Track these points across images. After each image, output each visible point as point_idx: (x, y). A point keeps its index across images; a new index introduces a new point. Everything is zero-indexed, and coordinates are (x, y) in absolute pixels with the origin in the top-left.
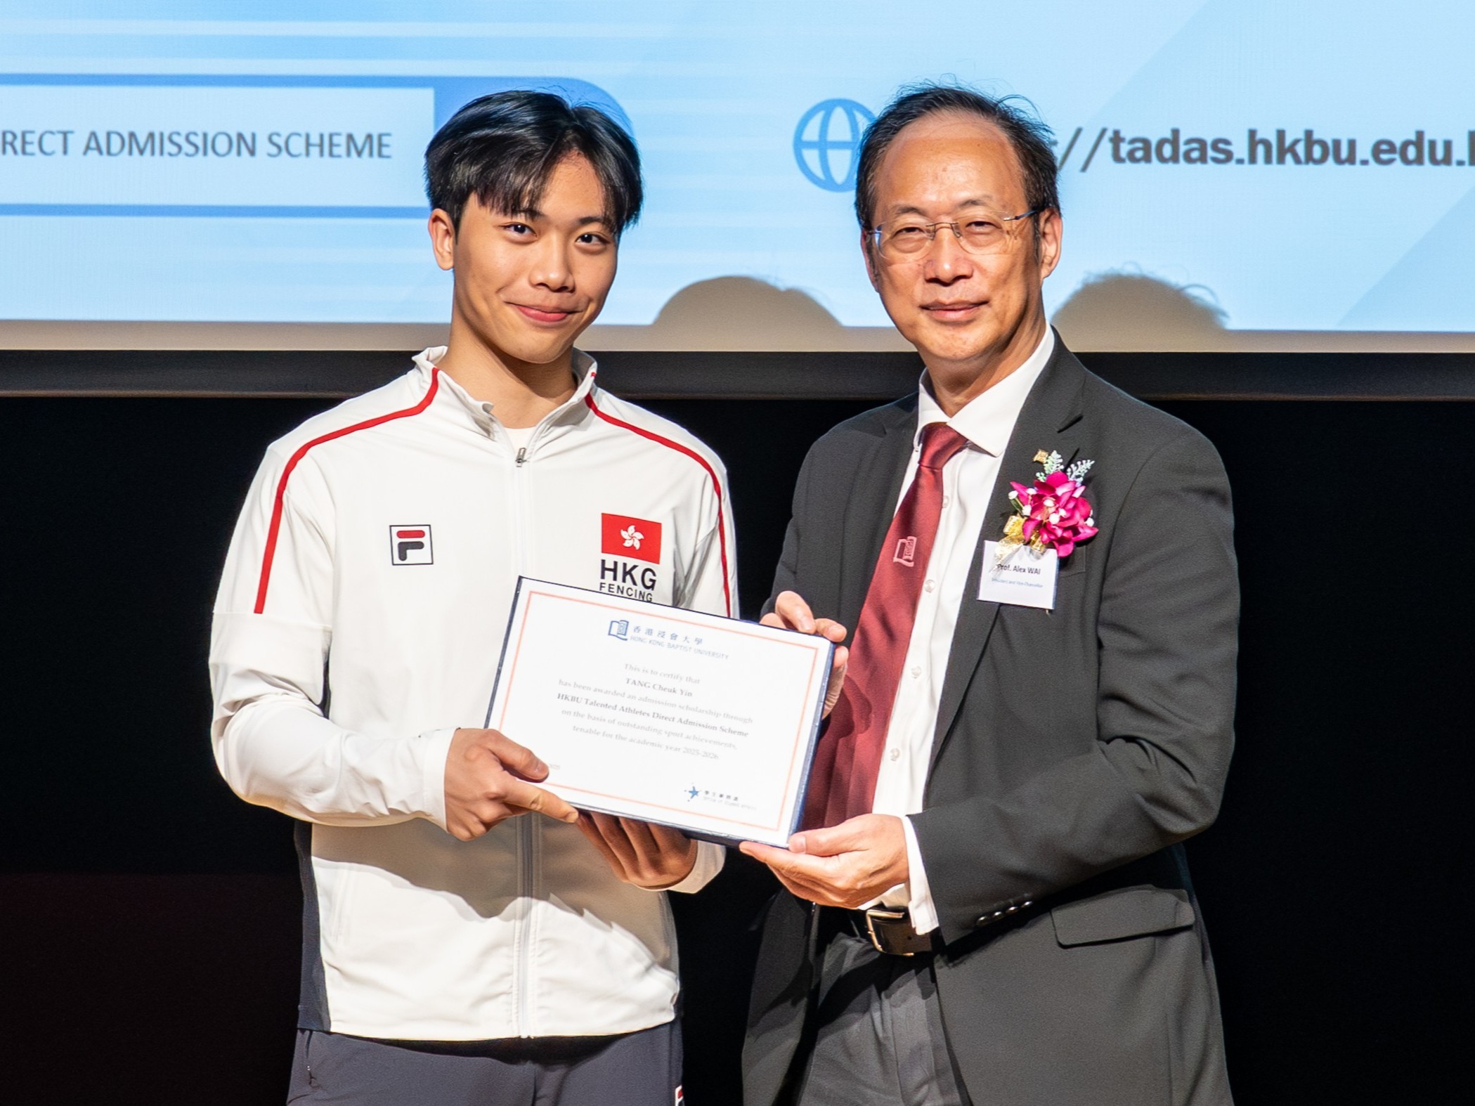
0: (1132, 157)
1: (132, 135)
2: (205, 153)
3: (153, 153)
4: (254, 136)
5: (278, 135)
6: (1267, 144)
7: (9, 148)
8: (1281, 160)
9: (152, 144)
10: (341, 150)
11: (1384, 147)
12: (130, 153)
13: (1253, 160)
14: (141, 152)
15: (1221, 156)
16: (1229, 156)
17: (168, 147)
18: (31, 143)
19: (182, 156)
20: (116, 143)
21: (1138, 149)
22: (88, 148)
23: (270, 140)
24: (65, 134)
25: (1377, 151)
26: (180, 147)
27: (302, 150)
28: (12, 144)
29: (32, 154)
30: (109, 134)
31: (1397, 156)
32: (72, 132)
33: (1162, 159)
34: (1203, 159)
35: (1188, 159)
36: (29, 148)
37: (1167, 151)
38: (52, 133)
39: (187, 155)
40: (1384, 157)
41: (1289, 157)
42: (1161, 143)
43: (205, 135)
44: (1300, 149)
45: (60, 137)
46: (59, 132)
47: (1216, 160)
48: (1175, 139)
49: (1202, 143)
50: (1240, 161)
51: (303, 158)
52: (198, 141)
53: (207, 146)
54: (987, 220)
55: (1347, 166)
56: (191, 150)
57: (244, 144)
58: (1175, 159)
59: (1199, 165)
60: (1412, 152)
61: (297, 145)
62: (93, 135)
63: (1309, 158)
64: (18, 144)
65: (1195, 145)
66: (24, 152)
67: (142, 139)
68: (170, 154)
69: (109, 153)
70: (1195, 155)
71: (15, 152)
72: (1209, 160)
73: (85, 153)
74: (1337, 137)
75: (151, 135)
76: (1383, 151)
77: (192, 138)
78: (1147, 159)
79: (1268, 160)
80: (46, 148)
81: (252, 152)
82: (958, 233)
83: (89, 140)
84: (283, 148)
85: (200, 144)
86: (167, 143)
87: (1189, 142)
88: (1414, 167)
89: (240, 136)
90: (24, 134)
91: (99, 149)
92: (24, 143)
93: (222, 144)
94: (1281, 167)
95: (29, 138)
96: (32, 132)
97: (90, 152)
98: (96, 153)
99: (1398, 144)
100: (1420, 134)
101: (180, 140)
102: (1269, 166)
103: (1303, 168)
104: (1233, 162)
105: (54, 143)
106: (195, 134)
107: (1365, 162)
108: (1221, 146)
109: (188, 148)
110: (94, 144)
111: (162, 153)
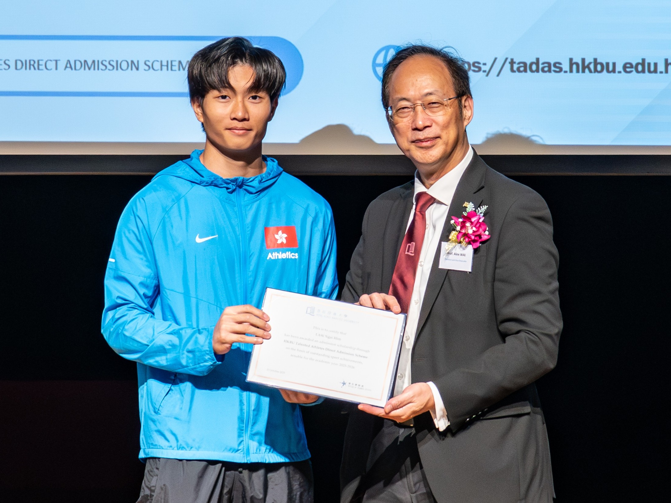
0: (519, 70)
1: (85, 61)
2: (117, 69)
3: (94, 69)
4: (138, 61)
5: (149, 61)
6: (577, 64)
7: (32, 67)
8: (583, 71)
9: (94, 65)
10: (176, 68)
11: (628, 65)
12: (85, 69)
13: (571, 71)
14: (89, 69)
15: (558, 70)
16: (561, 70)
17: (101, 66)
18: (42, 65)
19: (107, 70)
20: (78, 65)
21: (521, 67)
22: (66, 67)
23: (145, 64)
24: (56, 61)
25: (625, 67)
26: (106, 67)
27: (159, 67)
28: (33, 66)
29: (42, 70)
30: (75, 61)
31: (633, 69)
32: (59, 60)
33: (532, 71)
34: (550, 71)
35: (543, 71)
36: (41, 67)
37: (534, 67)
38: (51, 61)
39: (109, 70)
40: (628, 70)
41: (587, 70)
42: (532, 64)
43: (117, 61)
44: (592, 66)
45: (54, 62)
46: (54, 60)
47: (555, 71)
48: (537, 62)
49: (549, 64)
50: (566, 72)
51: (160, 71)
52: (114, 64)
53: (118, 66)
54: (438, 101)
55: (612, 74)
56: (111, 68)
57: (134, 65)
58: (537, 71)
59: (548, 73)
60: (640, 68)
61: (157, 66)
62: (69, 61)
63: (596, 70)
64: (36, 65)
65: (546, 65)
66: (39, 69)
67: (90, 63)
68: (102, 70)
69: (75, 69)
70: (546, 69)
71: (35, 69)
72: (552, 72)
73: (65, 69)
74: (607, 61)
75: (94, 62)
76: (627, 67)
77: (111, 63)
78: (525, 71)
79: (578, 71)
80: (48, 67)
81: (137, 69)
82: (425, 108)
83: (67, 63)
84: (151, 67)
85: (115, 65)
86: (100, 64)
87: (543, 63)
88: (641, 74)
89: (132, 62)
90: (38, 61)
91: (71, 67)
92: (39, 65)
93: (124, 65)
94: (583, 74)
95: (41, 63)
96: (42, 60)
97: (67, 69)
98: (70, 69)
99: (634, 65)
100: (644, 60)
101: (106, 63)
102: (578, 74)
103: (593, 74)
104: (563, 72)
105: (51, 65)
106: (113, 61)
107: (620, 72)
108: (557, 65)
109: (110, 67)
110: (69, 65)
111: (98, 69)
